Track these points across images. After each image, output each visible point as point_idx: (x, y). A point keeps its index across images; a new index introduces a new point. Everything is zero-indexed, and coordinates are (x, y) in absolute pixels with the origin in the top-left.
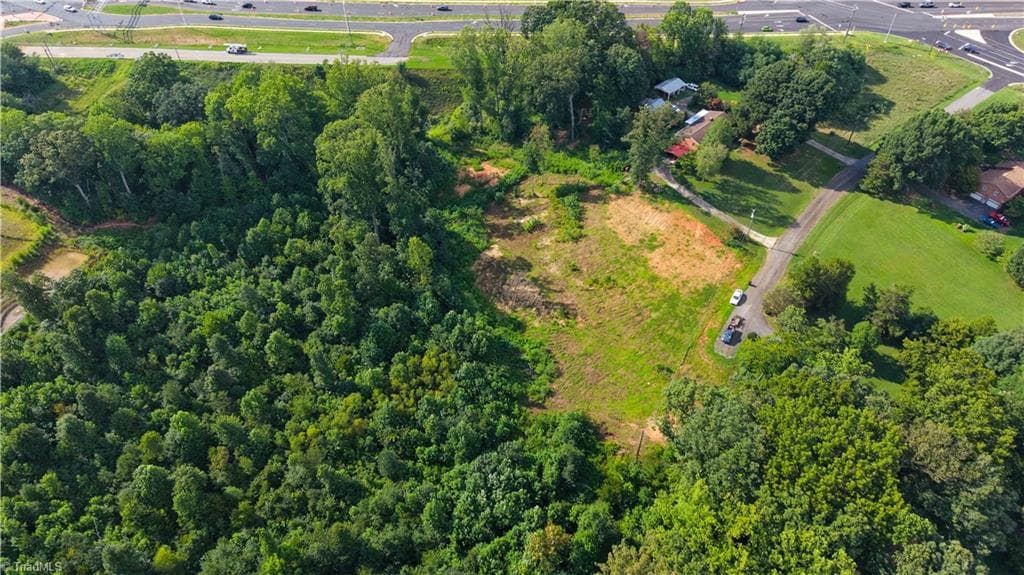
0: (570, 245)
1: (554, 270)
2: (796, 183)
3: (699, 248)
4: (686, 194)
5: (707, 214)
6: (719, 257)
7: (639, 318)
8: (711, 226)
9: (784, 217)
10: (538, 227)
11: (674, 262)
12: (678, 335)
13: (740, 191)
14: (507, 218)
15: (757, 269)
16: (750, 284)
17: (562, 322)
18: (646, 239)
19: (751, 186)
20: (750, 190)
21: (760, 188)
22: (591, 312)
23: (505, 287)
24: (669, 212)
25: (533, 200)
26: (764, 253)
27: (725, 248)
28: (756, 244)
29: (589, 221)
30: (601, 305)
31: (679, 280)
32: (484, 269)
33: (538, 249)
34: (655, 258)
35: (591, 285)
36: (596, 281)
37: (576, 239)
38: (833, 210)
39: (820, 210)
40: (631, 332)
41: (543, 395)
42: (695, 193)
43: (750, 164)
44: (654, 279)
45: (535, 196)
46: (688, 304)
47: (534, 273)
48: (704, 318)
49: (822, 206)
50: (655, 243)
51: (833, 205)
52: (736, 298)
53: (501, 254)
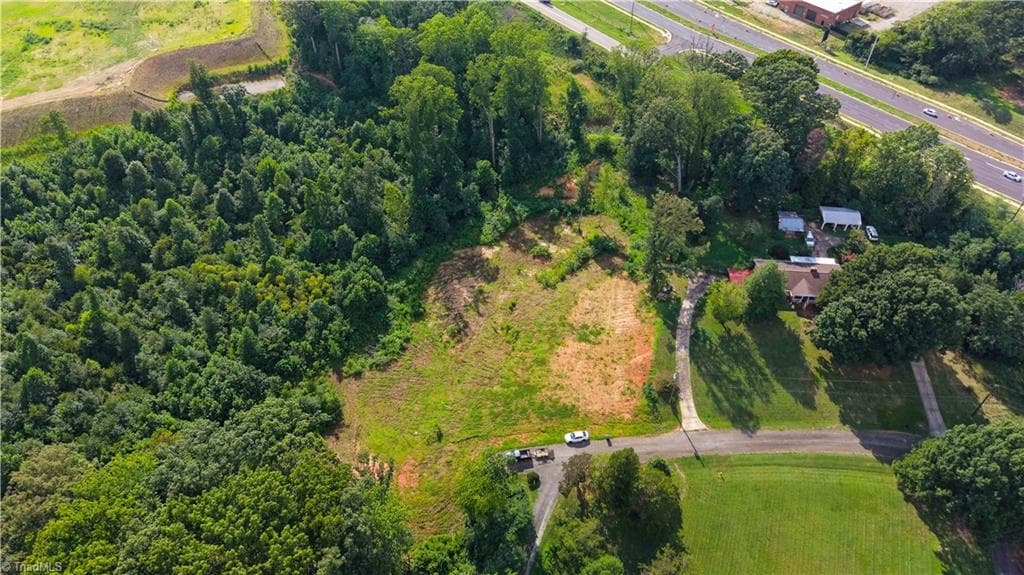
0: (538, 286)
1: (502, 298)
2: (822, 397)
3: (619, 370)
4: (684, 319)
5: (672, 349)
6: (623, 394)
7: (487, 381)
8: (657, 363)
9: (751, 416)
10: (545, 257)
11: (580, 365)
12: (486, 420)
13: (742, 357)
14: (536, 233)
15: (639, 434)
16: (608, 440)
17: (446, 337)
18: (590, 329)
19: (761, 362)
20: (754, 364)
21: (767, 371)
22: (472, 349)
23: (455, 281)
24: (643, 321)
25: (574, 235)
26: (672, 428)
27: (639, 391)
28: (676, 412)
29: (574, 279)
30: (486, 350)
31: (558, 380)
32: (463, 258)
33: (519, 273)
34: (572, 346)
35: (502, 329)
36: (509, 328)
37: (547, 286)
38: (819, 457)
39: (804, 445)
40: (469, 387)
41: (352, 372)
42: (694, 325)
43: (796, 342)
44: (542, 362)
45: (580, 232)
46: (531, 404)
47: (487, 287)
48: (527, 426)
49: (813, 444)
50: (592, 338)
51: (829, 453)
52: (573, 436)
53: (490, 257)
